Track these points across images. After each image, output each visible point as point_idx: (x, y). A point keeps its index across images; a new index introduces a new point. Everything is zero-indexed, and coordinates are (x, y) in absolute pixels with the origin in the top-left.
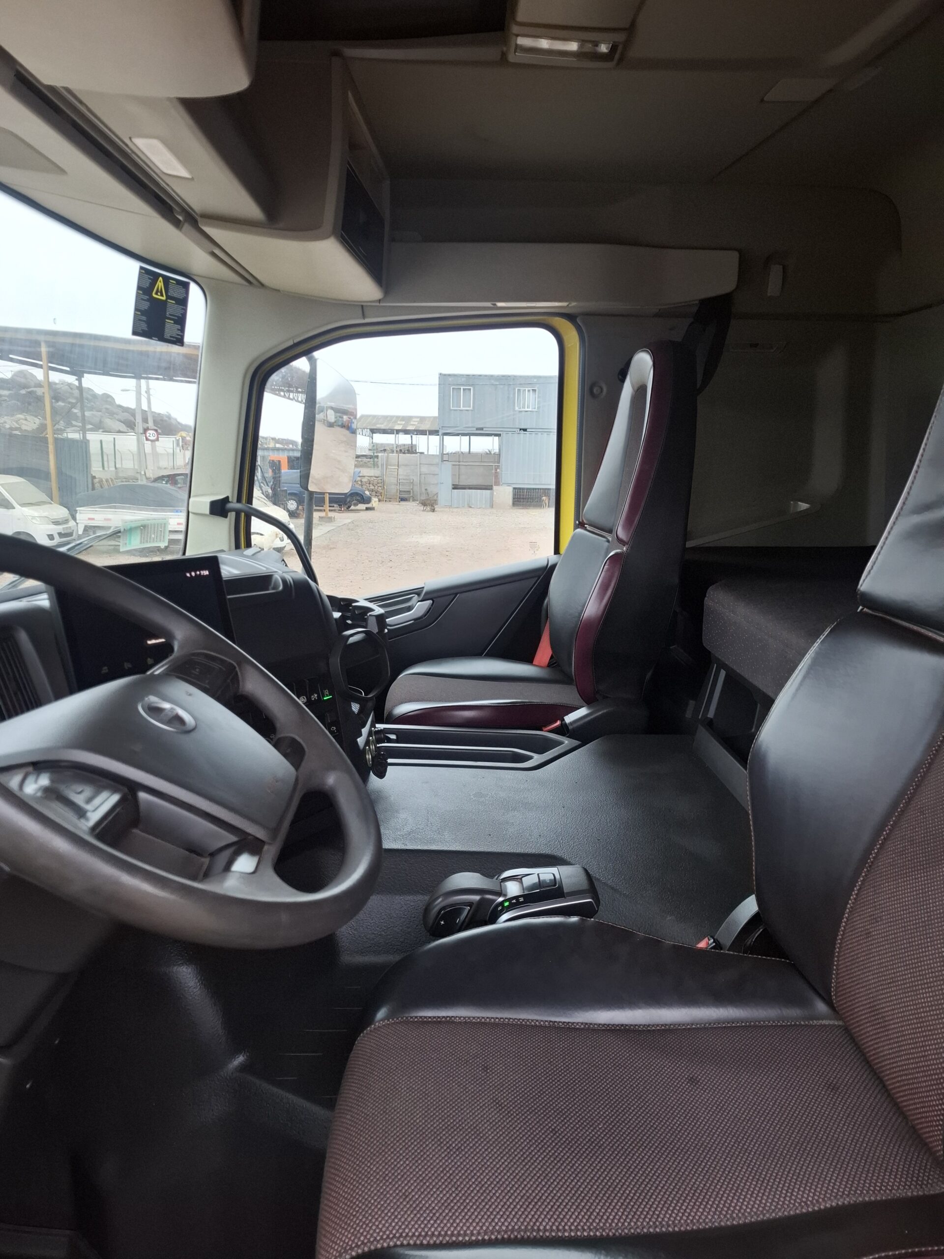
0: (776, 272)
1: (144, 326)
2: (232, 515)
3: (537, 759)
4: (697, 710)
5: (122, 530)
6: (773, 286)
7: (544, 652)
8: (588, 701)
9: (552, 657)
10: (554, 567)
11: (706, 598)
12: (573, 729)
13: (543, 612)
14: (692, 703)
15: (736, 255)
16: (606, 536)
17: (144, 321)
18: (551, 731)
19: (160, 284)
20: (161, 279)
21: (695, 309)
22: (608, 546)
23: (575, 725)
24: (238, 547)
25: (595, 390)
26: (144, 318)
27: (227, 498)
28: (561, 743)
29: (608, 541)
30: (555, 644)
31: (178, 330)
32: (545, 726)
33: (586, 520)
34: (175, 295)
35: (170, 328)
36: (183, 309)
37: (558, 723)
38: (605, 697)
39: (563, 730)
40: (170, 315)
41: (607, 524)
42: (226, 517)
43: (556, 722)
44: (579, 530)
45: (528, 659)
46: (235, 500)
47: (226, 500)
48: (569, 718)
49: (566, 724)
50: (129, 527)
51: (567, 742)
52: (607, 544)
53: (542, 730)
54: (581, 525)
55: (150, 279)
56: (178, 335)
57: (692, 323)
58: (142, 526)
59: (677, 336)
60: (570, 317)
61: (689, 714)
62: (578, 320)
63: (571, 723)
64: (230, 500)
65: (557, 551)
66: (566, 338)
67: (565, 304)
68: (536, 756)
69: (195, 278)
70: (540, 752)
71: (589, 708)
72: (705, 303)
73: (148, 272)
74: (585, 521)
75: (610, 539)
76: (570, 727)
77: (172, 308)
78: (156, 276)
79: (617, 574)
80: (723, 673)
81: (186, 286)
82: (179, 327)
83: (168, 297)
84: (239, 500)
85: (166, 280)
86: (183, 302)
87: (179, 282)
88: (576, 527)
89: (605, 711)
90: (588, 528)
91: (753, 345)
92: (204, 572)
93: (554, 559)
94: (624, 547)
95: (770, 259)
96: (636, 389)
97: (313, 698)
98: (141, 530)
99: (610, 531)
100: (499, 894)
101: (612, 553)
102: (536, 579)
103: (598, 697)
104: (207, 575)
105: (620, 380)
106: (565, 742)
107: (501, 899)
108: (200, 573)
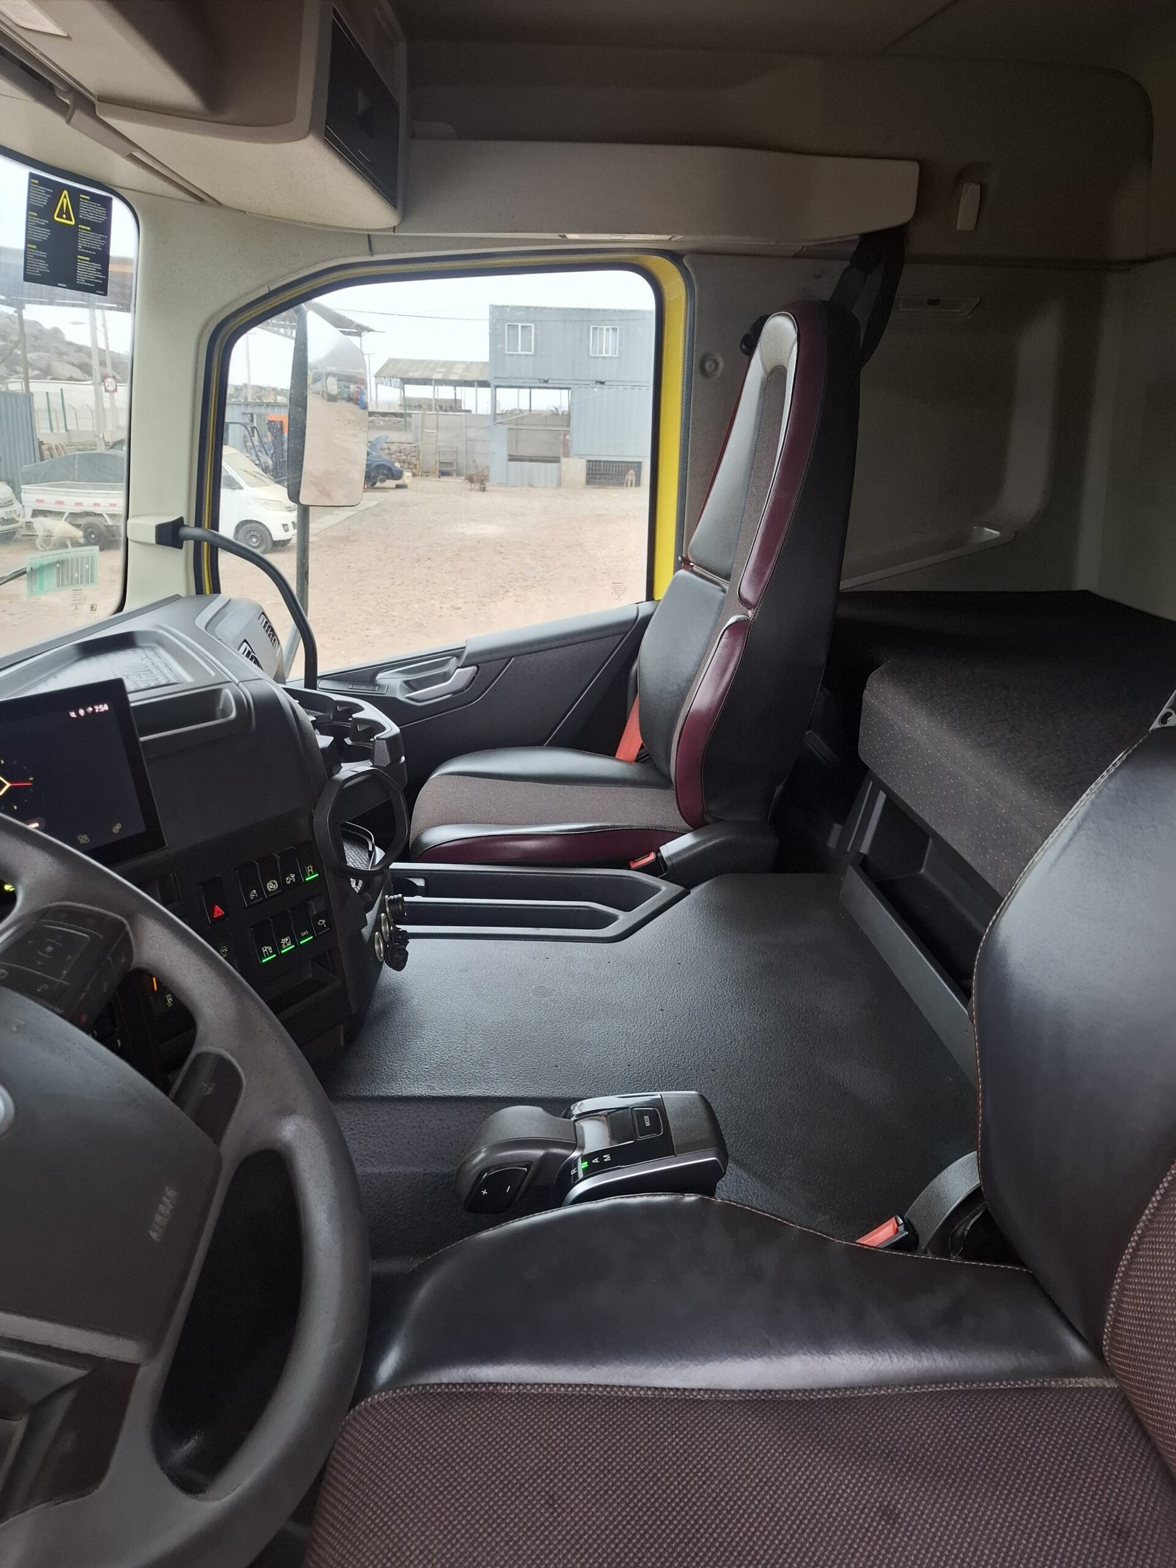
0: (970, 194)
1: (43, 266)
2: (189, 545)
3: (623, 919)
4: (843, 840)
5: (28, 570)
6: (965, 215)
7: (632, 740)
8: (695, 825)
9: (642, 747)
10: (647, 620)
11: (866, 692)
12: (673, 865)
13: (631, 682)
14: (837, 828)
15: (913, 168)
16: (721, 583)
17: (42, 258)
18: (643, 869)
19: (65, 200)
20: (65, 192)
21: (853, 248)
22: (724, 598)
23: (674, 861)
24: (200, 590)
25: (709, 365)
26: (43, 254)
27: (181, 519)
28: (656, 890)
29: (724, 591)
30: (645, 729)
31: (97, 270)
32: (634, 860)
33: (692, 557)
34: (90, 218)
35: (86, 269)
36: (103, 239)
37: (652, 857)
38: (718, 820)
39: (658, 868)
40: (83, 248)
41: (723, 564)
42: (181, 548)
43: (648, 854)
44: (682, 572)
45: (609, 749)
46: (193, 524)
47: (179, 523)
48: (668, 850)
49: (662, 857)
50: (39, 565)
51: (666, 889)
52: (722, 594)
53: (629, 869)
54: (683, 561)
55: (47, 193)
56: (97, 278)
57: (847, 270)
58: (58, 562)
59: (824, 291)
60: (674, 256)
61: (832, 843)
63: (669, 858)
64: (185, 523)
65: (650, 596)
66: (666, 287)
67: (666, 237)
68: (621, 915)
69: (120, 191)
70: (627, 908)
71: (696, 835)
72: (868, 239)
73: (43, 182)
74: (691, 559)
75: (727, 588)
76: (668, 863)
77: (86, 238)
78: (59, 188)
79: (737, 653)
80: (882, 797)
81: (106, 204)
82: (98, 266)
83: (79, 221)
84: (199, 523)
85: (74, 194)
86: (103, 228)
87: (94, 197)
88: (677, 568)
89: (718, 841)
90: (695, 568)
91: (933, 302)
92: (101, 706)
93: (646, 608)
94: (750, 612)
95: (962, 175)
96: (769, 370)
97: (288, 880)
98: (58, 568)
99: (727, 577)
100: (573, 1147)
101: (732, 620)
102: (621, 637)
103: (708, 819)
104: (105, 711)
105: (743, 351)
106: (664, 888)
107: (576, 1154)
108: (94, 710)
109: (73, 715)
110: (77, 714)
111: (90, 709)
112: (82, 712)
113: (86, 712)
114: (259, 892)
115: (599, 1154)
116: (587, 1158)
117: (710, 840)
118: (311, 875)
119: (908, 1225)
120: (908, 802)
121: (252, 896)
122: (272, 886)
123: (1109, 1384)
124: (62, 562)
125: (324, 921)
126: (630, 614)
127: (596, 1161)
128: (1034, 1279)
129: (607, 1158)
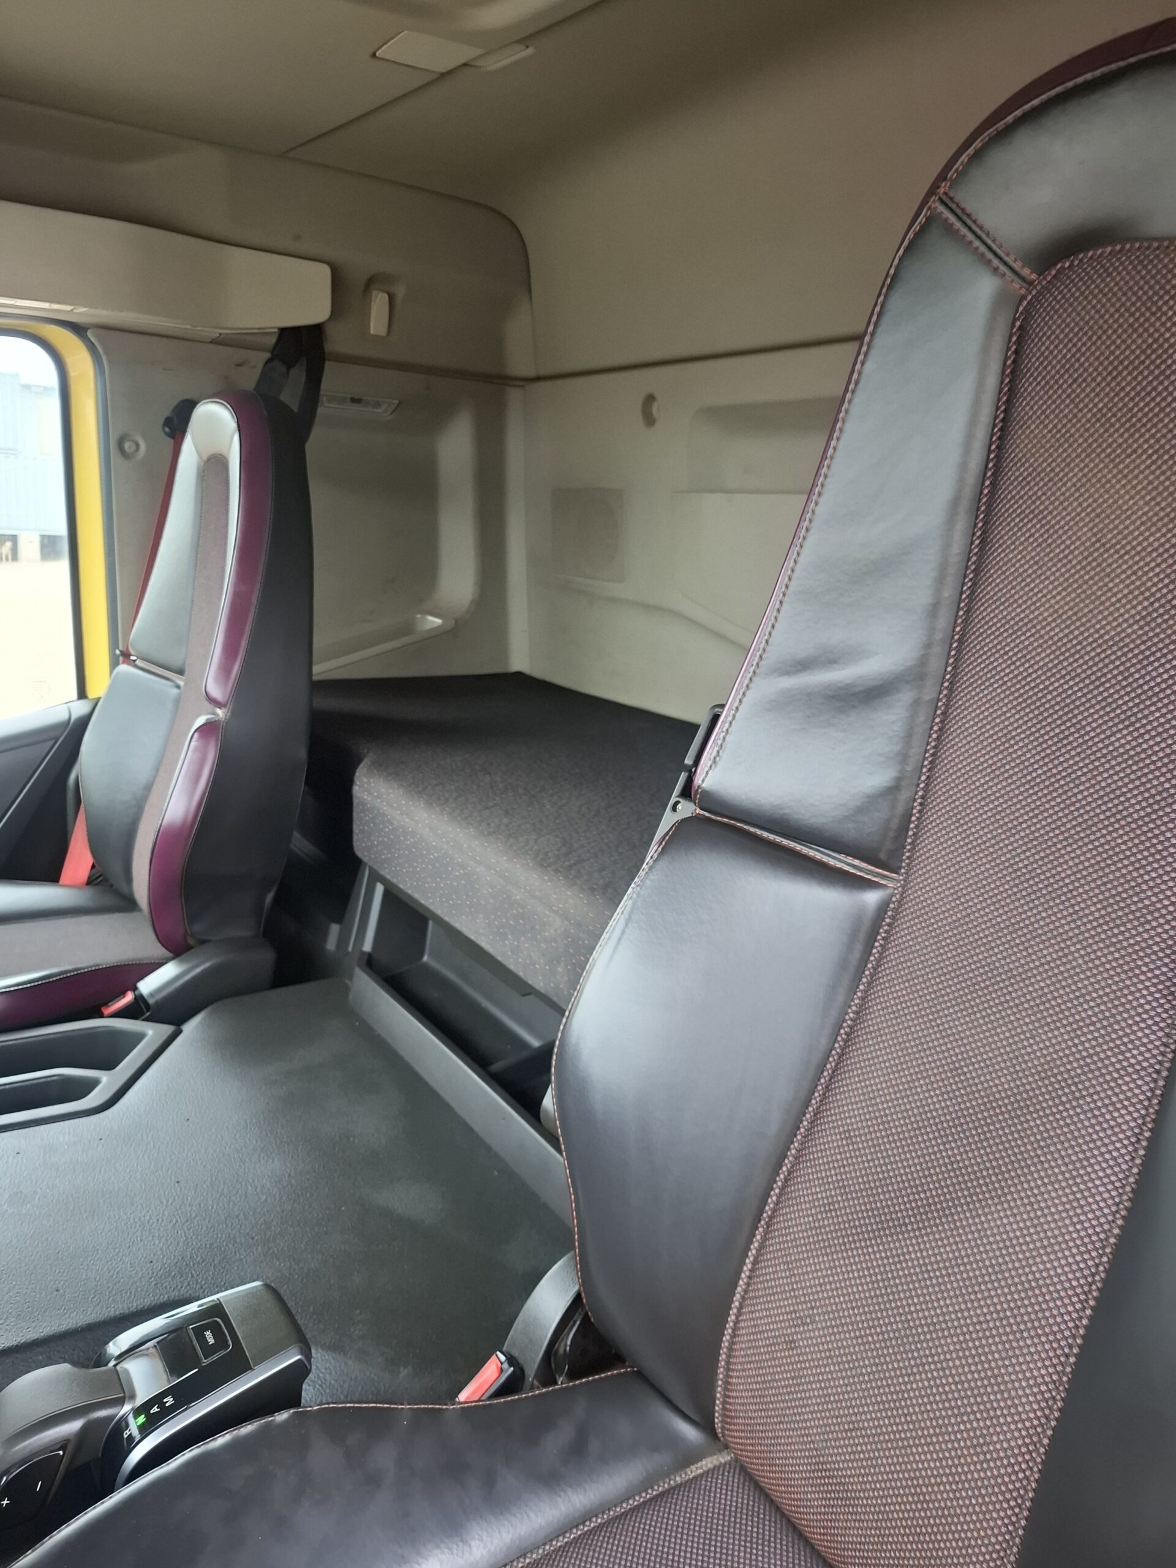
0: (379, 303)
3: (107, 1081)
4: (343, 940)
7: (79, 861)
8: (177, 950)
9: (93, 866)
10: (83, 724)
11: (355, 788)
12: (157, 1003)
13: (70, 795)
14: (335, 929)
15: (326, 270)
16: (172, 678)
18: (119, 1014)
21: (273, 340)
22: (183, 697)
23: (159, 997)
25: (128, 446)
28: (141, 1036)
29: (178, 687)
30: (96, 846)
32: (106, 1004)
33: (134, 651)
37: (129, 997)
38: (203, 942)
39: (138, 1010)
41: (176, 661)
43: (123, 993)
44: (123, 668)
45: (51, 874)
48: (148, 985)
49: (142, 995)
51: (152, 1032)
52: (175, 691)
53: (101, 1016)
54: (121, 655)
57: (269, 361)
59: (248, 379)
60: (77, 329)
61: (331, 945)
62: (89, 334)
63: (152, 995)
65: (82, 694)
67: (67, 307)
68: (104, 1076)
70: (109, 1064)
71: (182, 962)
72: (286, 334)
74: (132, 652)
75: (181, 683)
76: (151, 1001)
79: (212, 756)
80: (380, 889)
88: (114, 664)
89: (207, 965)
90: (138, 662)
91: (356, 401)
93: (80, 709)
94: (219, 711)
95: (371, 283)
96: (205, 458)
99: (180, 672)
100: (120, 1402)
101: (201, 721)
102: (51, 742)
103: (191, 941)
105: (167, 434)
106: (150, 1032)
107: (127, 1408)
115: (158, 1399)
116: (144, 1408)
117: (197, 966)
119: (511, 1360)
120: (416, 896)
123: (724, 1458)
126: (58, 715)
127: (155, 1409)
128: (641, 1376)
129: (169, 1401)
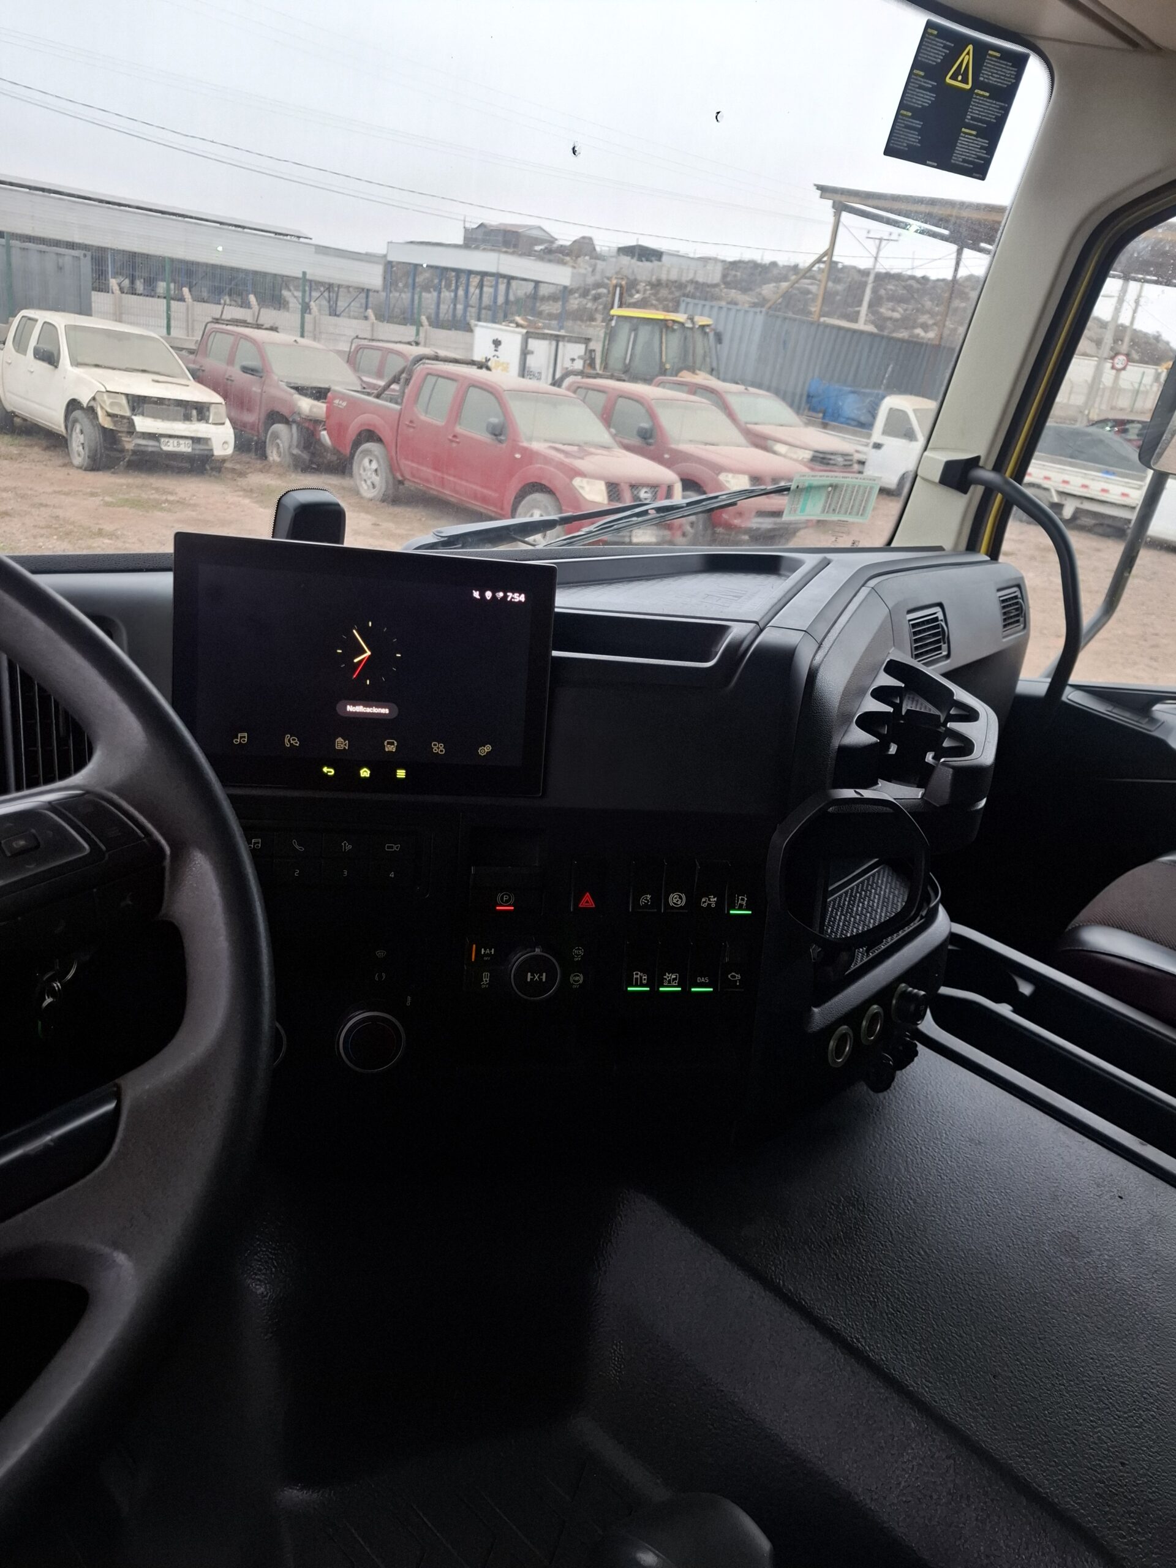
1: (914, 139)
2: (977, 491)
5: (793, 487)
17: (914, 129)
19: (967, 58)
20: (970, 47)
24: (972, 546)
26: (918, 124)
27: (978, 458)
31: (982, 148)
34: (993, 80)
35: (967, 143)
36: (1002, 108)
40: (973, 119)
42: (965, 491)
46: (990, 465)
47: (973, 463)
50: (806, 484)
55: (945, 47)
56: (979, 158)
58: (831, 486)
64: (981, 463)
69: (1042, 45)
73: (944, 33)
77: (981, 107)
78: (961, 42)
81: (1020, 63)
82: (984, 142)
83: (977, 84)
84: (998, 467)
85: (981, 49)
86: (1005, 95)
87: (1006, 55)
92: (516, 595)
97: (705, 902)
98: (829, 493)
104: (520, 602)
108: (506, 596)
109: (476, 594)
110: (482, 595)
111: (501, 594)
112: (488, 595)
113: (494, 597)
114: (656, 901)
118: (740, 908)
121: (642, 902)
122: (677, 900)
124: (835, 487)
125: (738, 977)
